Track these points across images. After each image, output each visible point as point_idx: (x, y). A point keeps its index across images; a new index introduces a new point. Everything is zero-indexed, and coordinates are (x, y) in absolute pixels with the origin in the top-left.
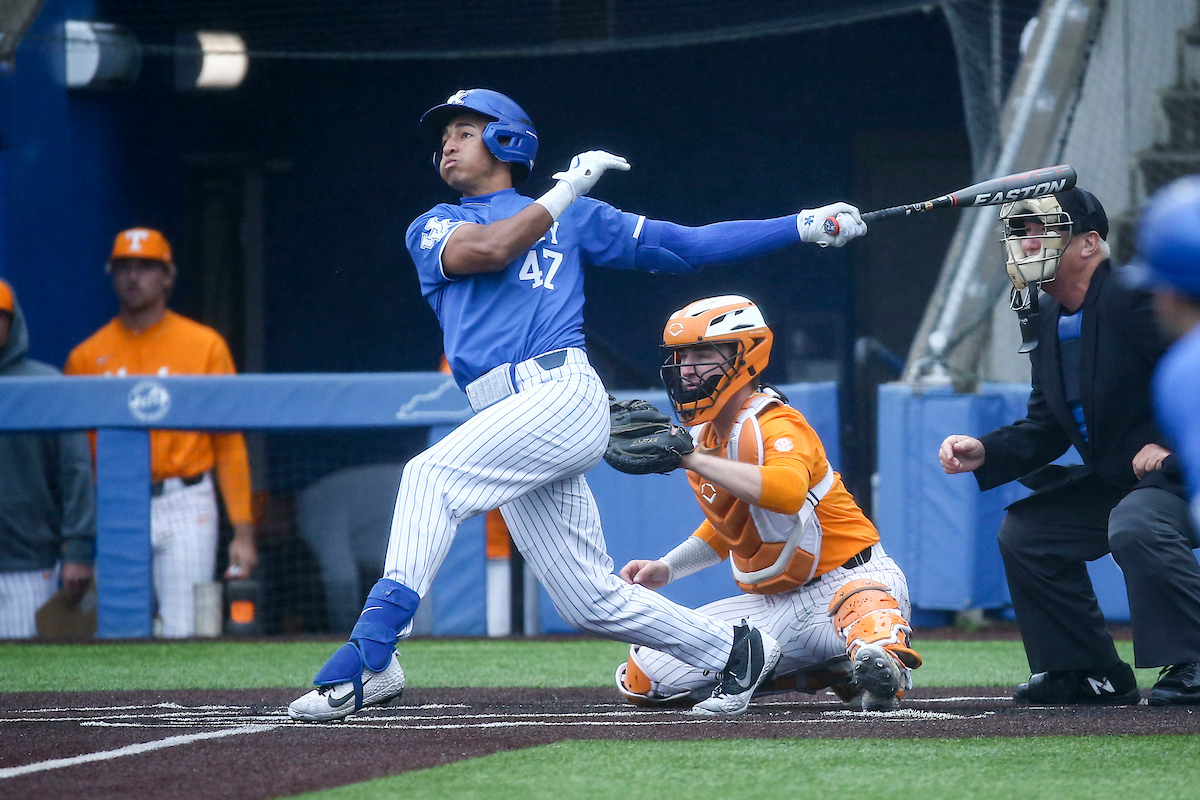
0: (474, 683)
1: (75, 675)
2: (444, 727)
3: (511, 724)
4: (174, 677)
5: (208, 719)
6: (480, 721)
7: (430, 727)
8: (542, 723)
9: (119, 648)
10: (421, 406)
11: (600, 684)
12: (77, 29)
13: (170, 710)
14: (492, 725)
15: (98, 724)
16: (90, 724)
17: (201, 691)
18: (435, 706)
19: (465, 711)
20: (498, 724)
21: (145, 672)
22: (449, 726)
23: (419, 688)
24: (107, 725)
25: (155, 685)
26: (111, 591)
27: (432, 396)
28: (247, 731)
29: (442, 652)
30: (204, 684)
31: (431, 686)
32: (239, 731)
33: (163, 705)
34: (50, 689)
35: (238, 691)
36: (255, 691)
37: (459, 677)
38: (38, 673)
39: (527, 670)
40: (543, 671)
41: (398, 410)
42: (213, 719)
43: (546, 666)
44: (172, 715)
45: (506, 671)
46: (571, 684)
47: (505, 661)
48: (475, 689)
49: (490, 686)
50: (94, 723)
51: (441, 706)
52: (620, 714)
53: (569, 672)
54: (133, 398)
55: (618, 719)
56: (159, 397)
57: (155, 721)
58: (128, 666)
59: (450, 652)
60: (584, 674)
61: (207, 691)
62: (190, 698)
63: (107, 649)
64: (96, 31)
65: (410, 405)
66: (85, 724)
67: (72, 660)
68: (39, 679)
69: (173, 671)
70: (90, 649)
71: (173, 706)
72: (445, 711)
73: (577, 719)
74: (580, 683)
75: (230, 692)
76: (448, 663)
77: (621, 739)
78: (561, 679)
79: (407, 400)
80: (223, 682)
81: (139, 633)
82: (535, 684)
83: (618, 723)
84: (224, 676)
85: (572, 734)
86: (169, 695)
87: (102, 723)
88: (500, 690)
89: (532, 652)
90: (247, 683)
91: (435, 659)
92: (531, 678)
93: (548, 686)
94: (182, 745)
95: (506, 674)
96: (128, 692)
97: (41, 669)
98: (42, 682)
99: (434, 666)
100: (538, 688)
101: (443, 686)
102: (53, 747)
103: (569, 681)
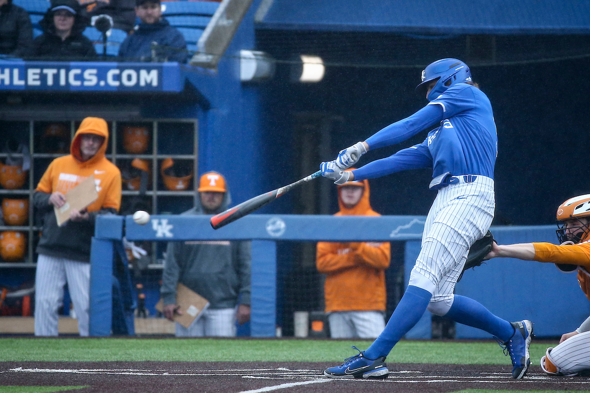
0: (425, 361)
1: (240, 354)
2: (410, 382)
3: (442, 381)
4: (286, 356)
5: (301, 376)
6: (427, 379)
7: (404, 382)
8: (456, 381)
9: (260, 342)
10: (402, 231)
11: (484, 363)
12: (246, 53)
13: (284, 371)
14: (433, 381)
15: (250, 377)
16: (246, 377)
17: (298, 363)
18: (406, 372)
19: (420, 375)
20: (436, 381)
21: (272, 353)
22: (412, 381)
23: (399, 363)
24: (254, 377)
25: (277, 359)
26: (257, 316)
27: (407, 226)
28: (319, 382)
29: (410, 347)
30: (298, 359)
31: (405, 362)
32: (315, 382)
33: (280, 369)
34: (228, 360)
35: (315, 363)
36: (323, 363)
37: (417, 358)
38: (223, 353)
39: (450, 356)
40: (457, 356)
41: (391, 233)
42: (303, 376)
43: (459, 354)
44: (285, 373)
45: (440, 356)
46: (470, 363)
47: (439, 351)
48: (425, 364)
49: (432, 363)
50: (248, 377)
51: (409, 372)
52: (493, 377)
53: (469, 356)
54: (268, 225)
55: (491, 379)
56: (280, 225)
57: (276, 376)
58: (264, 350)
59: (413, 347)
60: (476, 358)
61: (301, 363)
62: (293, 365)
63: (255, 342)
64: (255, 55)
65: (396, 231)
66: (244, 377)
67: (238, 347)
68: (224, 355)
69: (285, 353)
70: (247, 342)
71: (284, 369)
72: (411, 374)
73: (473, 379)
74: (475, 362)
75: (311, 363)
76: (412, 352)
77: (493, 389)
78: (465, 360)
79: (395, 228)
80: (307, 358)
81: (269, 335)
82: (453, 362)
83: (492, 382)
84: (308, 356)
85: (470, 387)
86: (282, 364)
87: (252, 377)
88: (437, 365)
89: (452, 347)
90: (319, 359)
91: (407, 350)
92: (451, 359)
93: (459, 363)
94: (289, 388)
95: (440, 358)
96: (264, 363)
97: (224, 351)
98: (225, 357)
99: (406, 353)
100: (454, 364)
101: (410, 363)
102: (229, 387)
103: (469, 361)
